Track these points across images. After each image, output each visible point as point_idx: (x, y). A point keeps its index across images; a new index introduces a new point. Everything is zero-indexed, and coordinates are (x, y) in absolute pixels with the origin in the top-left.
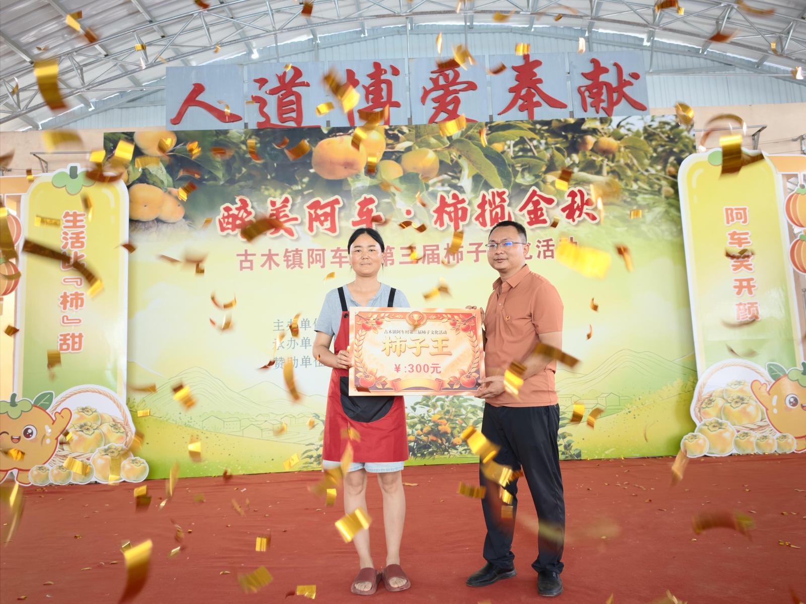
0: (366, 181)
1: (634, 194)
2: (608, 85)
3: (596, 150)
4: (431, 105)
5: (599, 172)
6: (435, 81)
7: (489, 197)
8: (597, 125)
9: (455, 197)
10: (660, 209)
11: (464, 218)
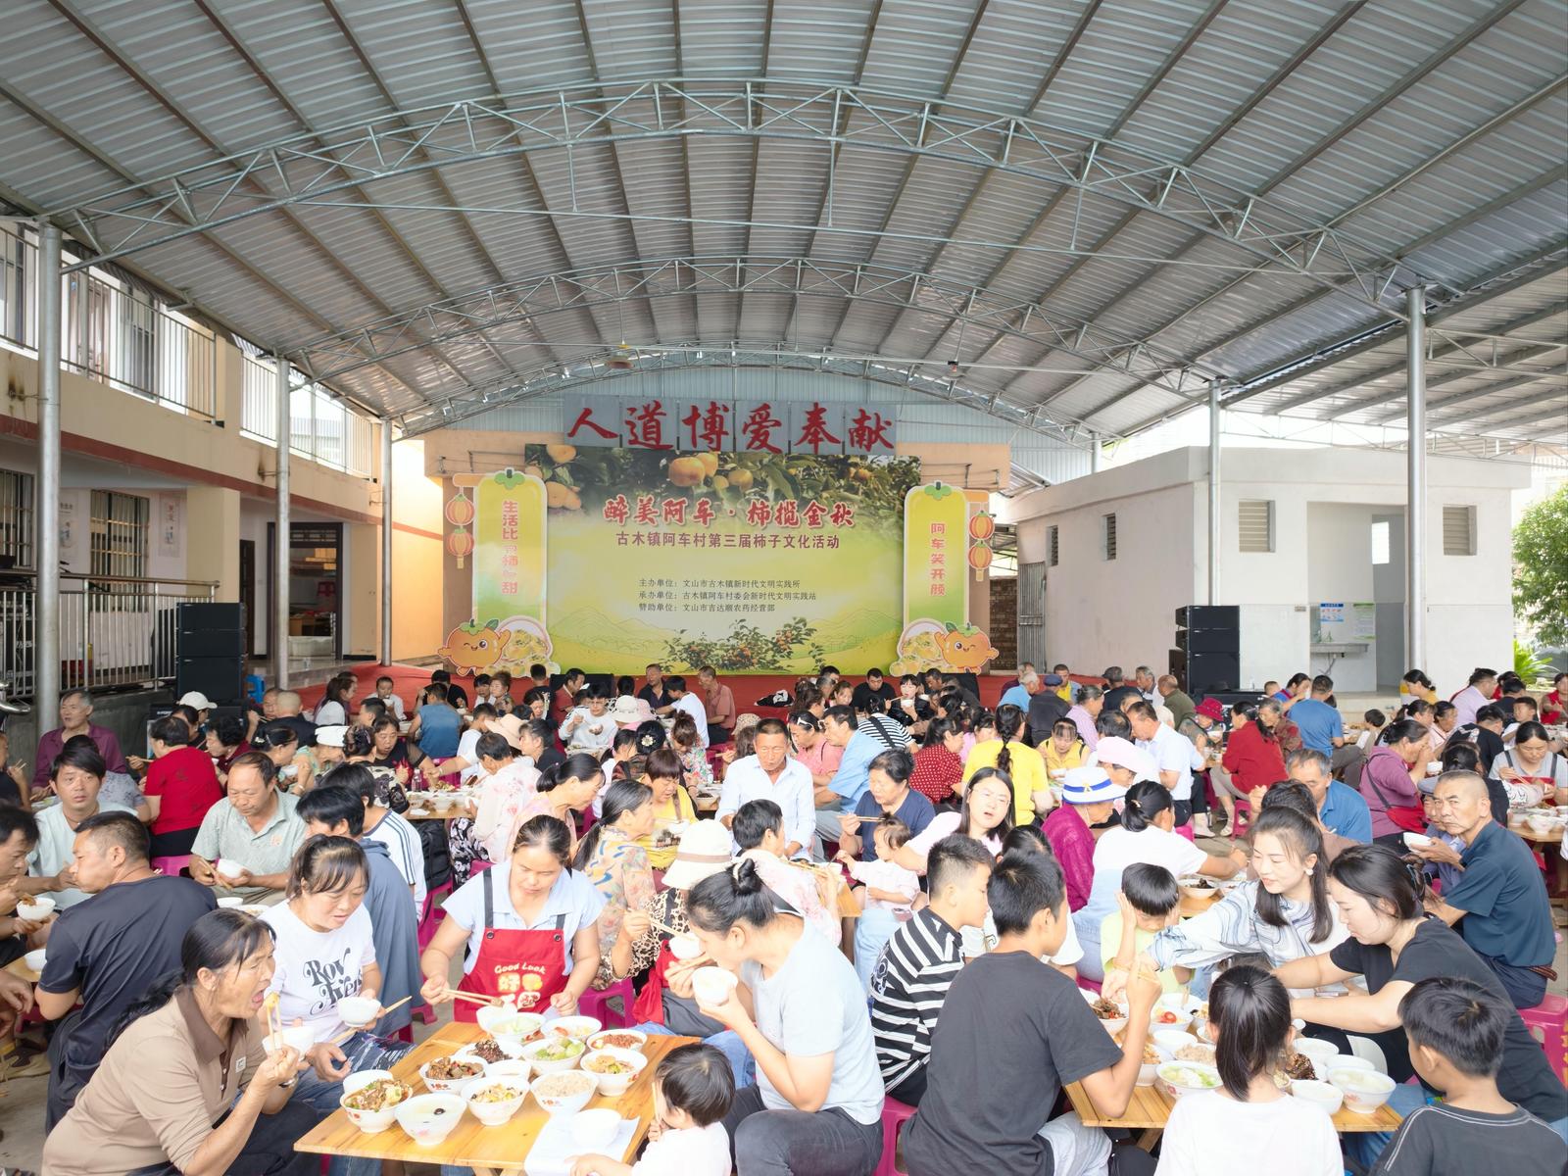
0: (704, 489)
1: (877, 508)
2: (869, 428)
3: (857, 477)
4: (749, 436)
5: (856, 493)
6: (753, 418)
7: (784, 505)
8: (858, 460)
9: (762, 503)
10: (893, 520)
11: (767, 518)
